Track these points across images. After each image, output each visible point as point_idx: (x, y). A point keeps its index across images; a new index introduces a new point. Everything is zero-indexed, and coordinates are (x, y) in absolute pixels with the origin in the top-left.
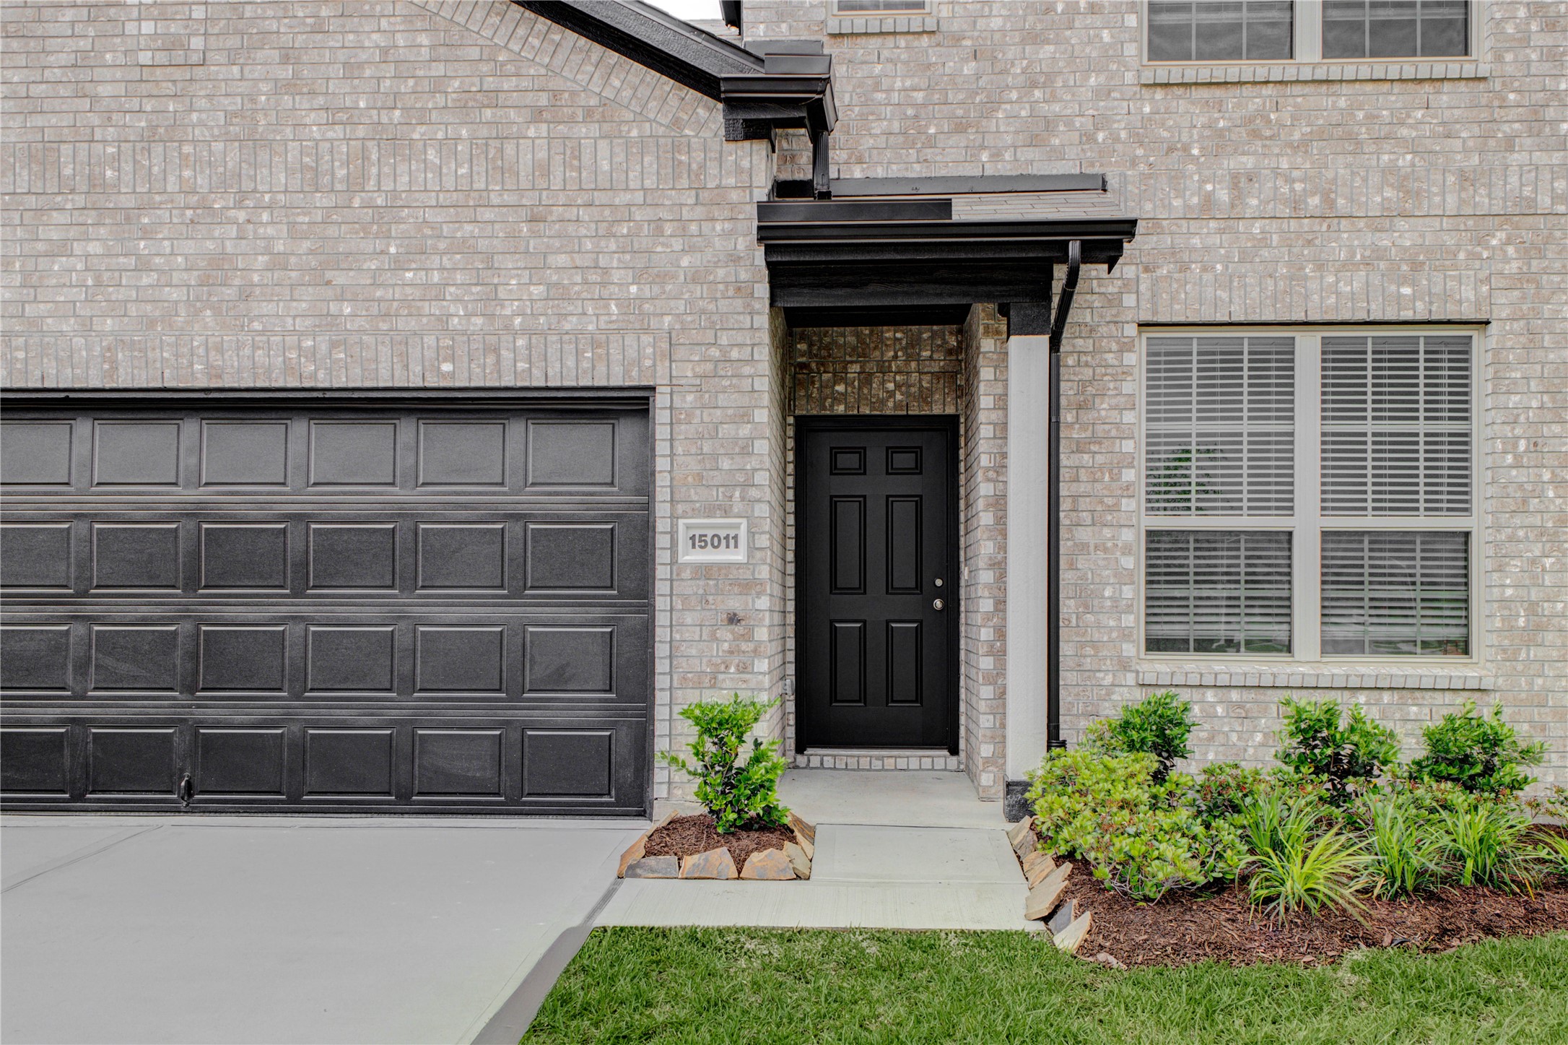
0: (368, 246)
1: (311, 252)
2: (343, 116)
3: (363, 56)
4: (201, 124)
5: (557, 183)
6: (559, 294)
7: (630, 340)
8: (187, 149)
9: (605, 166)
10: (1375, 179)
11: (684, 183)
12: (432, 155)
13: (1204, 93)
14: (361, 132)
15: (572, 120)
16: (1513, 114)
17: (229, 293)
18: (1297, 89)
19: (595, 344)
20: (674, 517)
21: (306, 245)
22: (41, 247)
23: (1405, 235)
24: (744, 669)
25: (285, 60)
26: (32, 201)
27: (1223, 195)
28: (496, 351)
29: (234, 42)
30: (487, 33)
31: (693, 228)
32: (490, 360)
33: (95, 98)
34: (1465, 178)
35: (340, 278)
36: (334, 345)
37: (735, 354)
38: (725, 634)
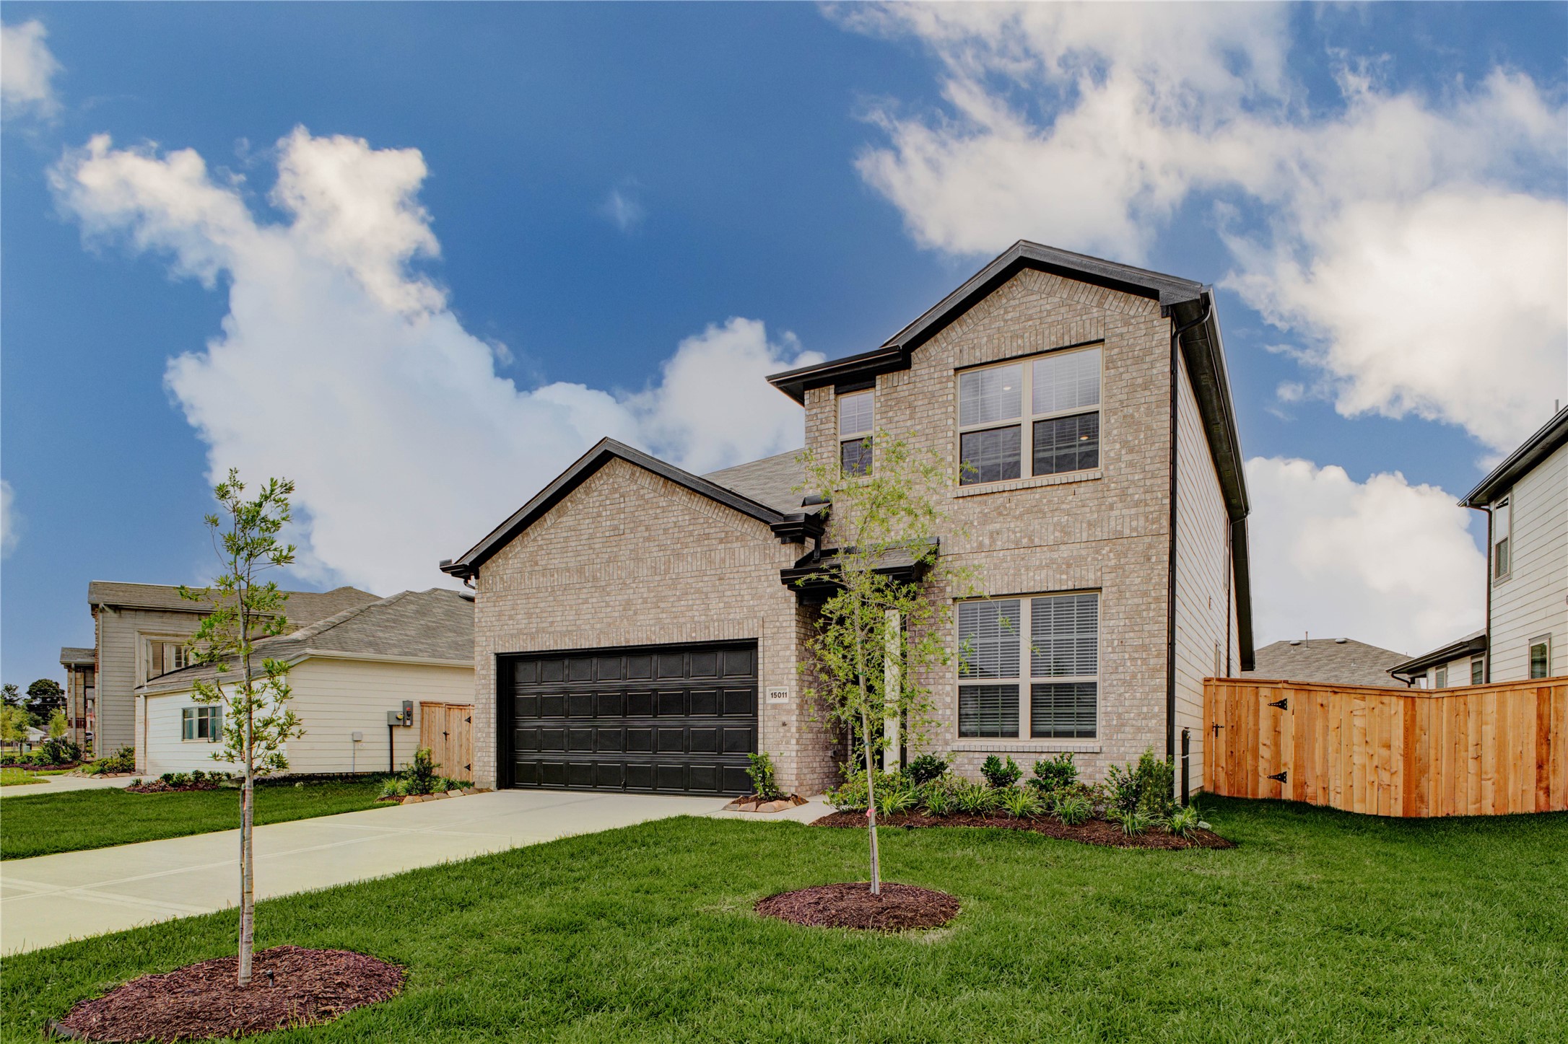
0: (670, 593)
1: (654, 597)
2: (663, 548)
3: (669, 526)
4: (623, 555)
5: (727, 566)
6: (728, 606)
7: (750, 621)
8: (619, 564)
9: (742, 557)
10: (1051, 528)
11: (768, 561)
12: (689, 559)
13: (979, 498)
14: (668, 552)
15: (732, 542)
16: (1113, 493)
17: (631, 613)
18: (1018, 493)
19: (739, 624)
20: (764, 686)
21: (653, 594)
22: (580, 601)
23: (1065, 552)
24: (787, 743)
25: (647, 530)
26: (578, 586)
27: (987, 541)
28: (709, 628)
29: (632, 525)
30: (706, 513)
31: (771, 578)
32: (707, 631)
33: (594, 549)
34: (1090, 525)
35: (662, 605)
36: (660, 629)
37: (784, 624)
38: (782, 730)
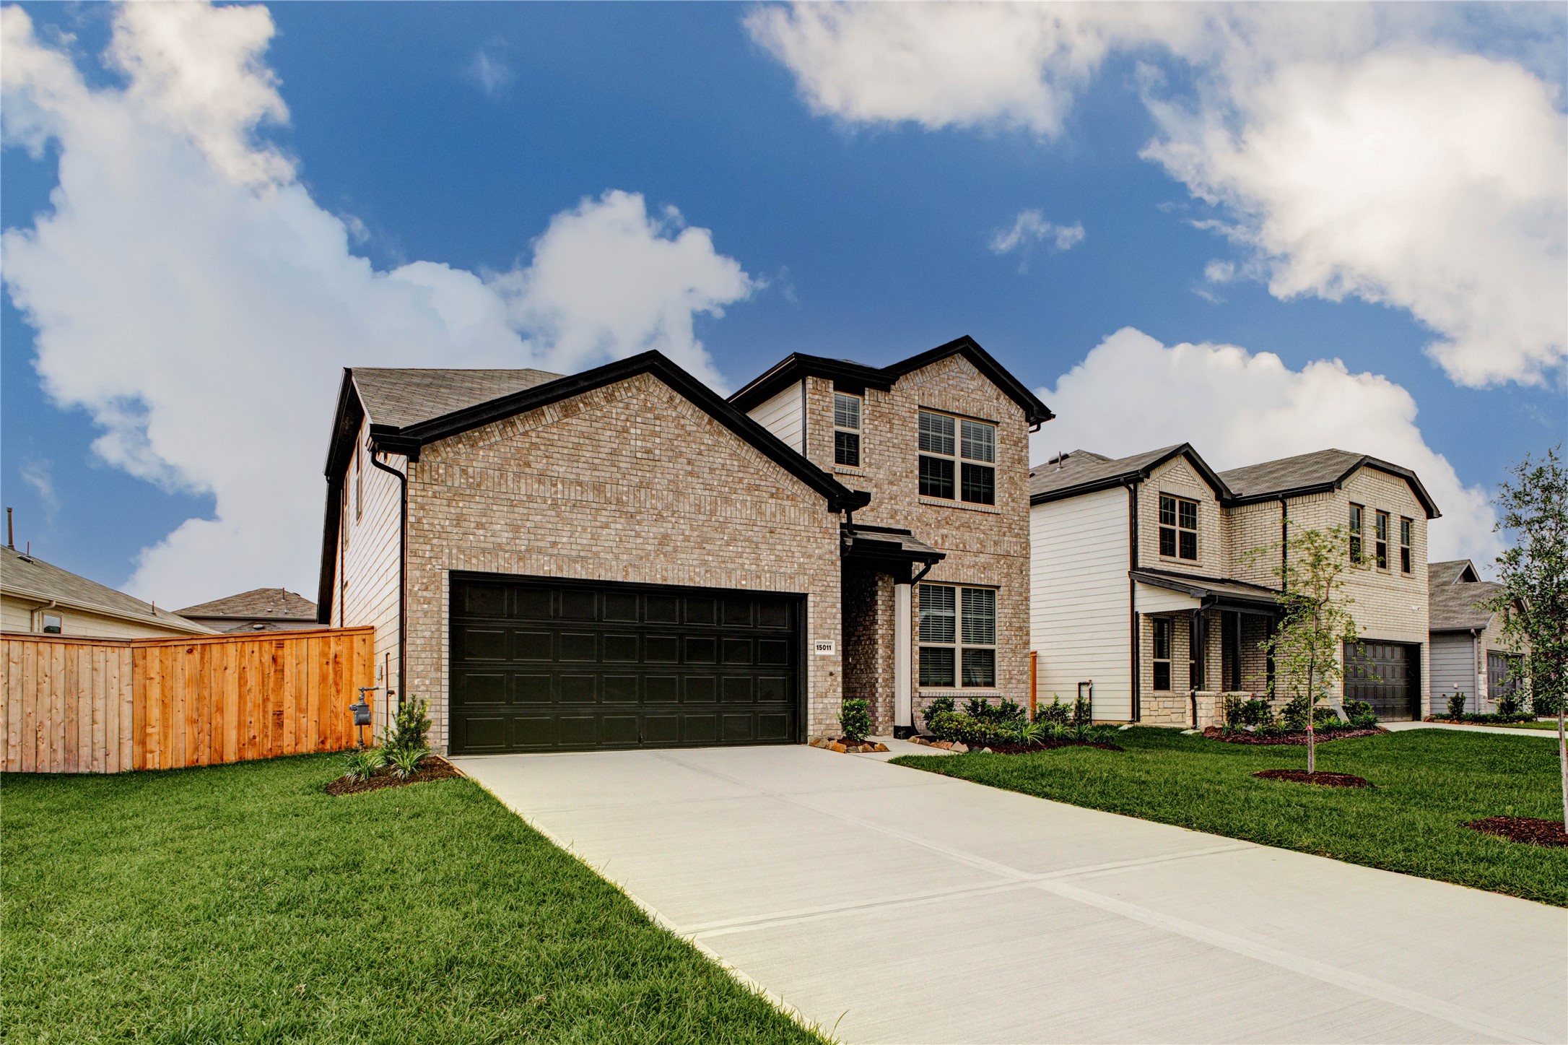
0: (717, 536)
1: (698, 536)
2: (708, 487)
3: (715, 466)
4: (659, 483)
5: (778, 521)
6: (778, 559)
7: (801, 577)
8: (654, 492)
9: (793, 516)
10: (975, 541)
11: (816, 525)
12: (738, 505)
13: (934, 508)
14: (715, 493)
15: (783, 499)
16: (1005, 525)
17: (669, 549)
18: (957, 510)
19: (791, 578)
20: (813, 639)
21: (696, 533)
22: (598, 524)
23: (982, 559)
24: (834, 691)
25: (689, 463)
26: (594, 505)
27: (940, 541)
28: (760, 578)
29: (670, 453)
30: (756, 464)
31: (819, 540)
32: (758, 581)
33: (619, 468)
34: (996, 543)
35: (708, 547)
36: (707, 571)
37: (831, 584)
38: (829, 679)
